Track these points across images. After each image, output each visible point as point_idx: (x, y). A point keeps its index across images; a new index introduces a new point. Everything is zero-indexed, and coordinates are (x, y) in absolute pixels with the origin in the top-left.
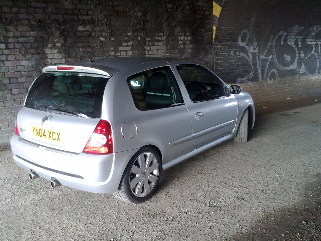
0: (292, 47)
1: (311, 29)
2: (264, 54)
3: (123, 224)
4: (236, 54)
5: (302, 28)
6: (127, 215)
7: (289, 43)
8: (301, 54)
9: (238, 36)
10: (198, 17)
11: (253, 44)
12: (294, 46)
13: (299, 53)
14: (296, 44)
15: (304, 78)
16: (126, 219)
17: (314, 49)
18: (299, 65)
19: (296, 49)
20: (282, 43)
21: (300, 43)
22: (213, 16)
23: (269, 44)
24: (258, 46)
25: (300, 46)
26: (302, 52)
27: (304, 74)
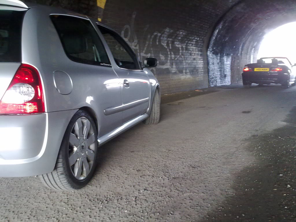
0: (165, 47)
1: (178, 33)
2: (144, 52)
3: (69, 217)
4: (120, 49)
5: (172, 31)
6: (68, 205)
7: (162, 44)
8: (172, 55)
9: (121, 31)
10: (83, 6)
11: (134, 41)
12: (166, 47)
13: (171, 54)
14: (168, 45)
15: (176, 77)
16: (70, 211)
17: (181, 51)
18: (172, 64)
19: (168, 50)
20: (157, 43)
21: (170, 45)
22: (98, 7)
23: (147, 43)
24: (139, 43)
25: (171, 48)
26: (172, 53)
27: (175, 73)
